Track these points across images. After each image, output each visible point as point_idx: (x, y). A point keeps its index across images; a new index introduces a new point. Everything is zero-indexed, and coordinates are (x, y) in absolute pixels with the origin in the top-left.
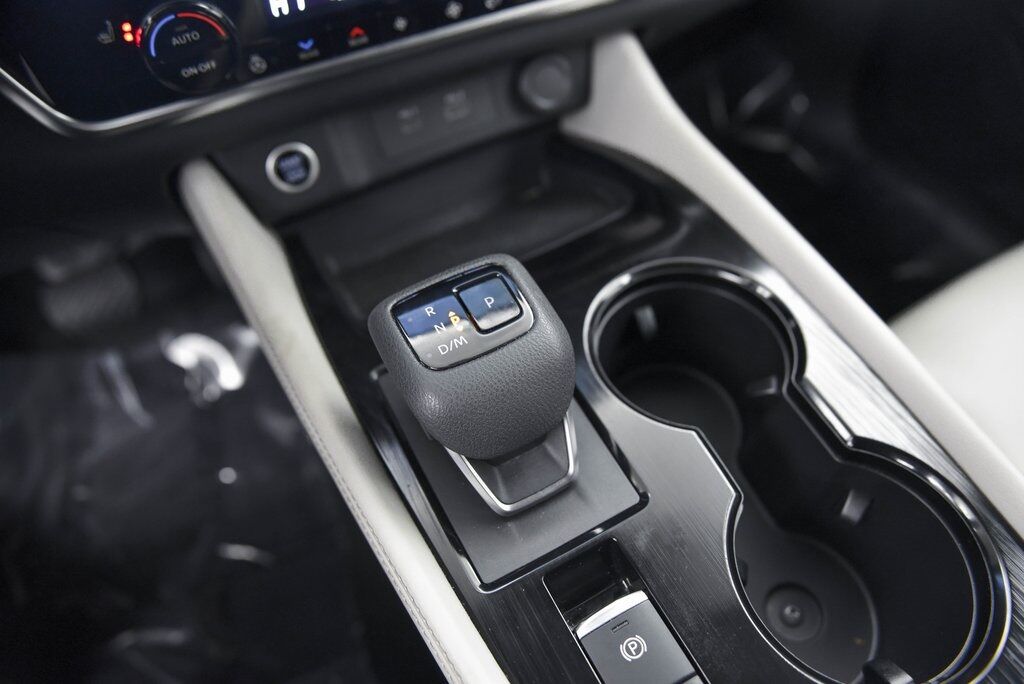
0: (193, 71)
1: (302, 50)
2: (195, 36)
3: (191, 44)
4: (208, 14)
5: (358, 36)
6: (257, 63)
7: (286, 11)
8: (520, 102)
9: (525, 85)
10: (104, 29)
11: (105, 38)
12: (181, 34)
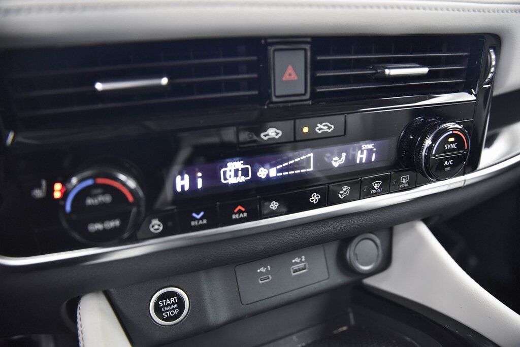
0: (98, 226)
1: (195, 219)
2: (107, 199)
3: (103, 205)
4: (124, 184)
5: (240, 212)
6: (156, 225)
7: (187, 188)
8: (344, 265)
9: (350, 254)
10: (39, 186)
11: (38, 193)
12: (94, 196)
